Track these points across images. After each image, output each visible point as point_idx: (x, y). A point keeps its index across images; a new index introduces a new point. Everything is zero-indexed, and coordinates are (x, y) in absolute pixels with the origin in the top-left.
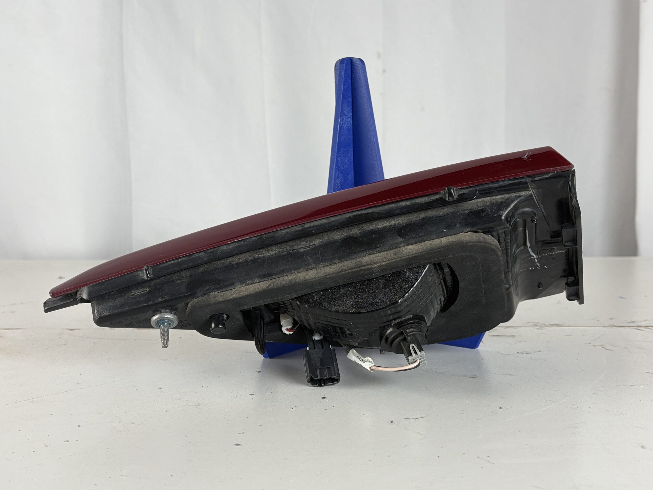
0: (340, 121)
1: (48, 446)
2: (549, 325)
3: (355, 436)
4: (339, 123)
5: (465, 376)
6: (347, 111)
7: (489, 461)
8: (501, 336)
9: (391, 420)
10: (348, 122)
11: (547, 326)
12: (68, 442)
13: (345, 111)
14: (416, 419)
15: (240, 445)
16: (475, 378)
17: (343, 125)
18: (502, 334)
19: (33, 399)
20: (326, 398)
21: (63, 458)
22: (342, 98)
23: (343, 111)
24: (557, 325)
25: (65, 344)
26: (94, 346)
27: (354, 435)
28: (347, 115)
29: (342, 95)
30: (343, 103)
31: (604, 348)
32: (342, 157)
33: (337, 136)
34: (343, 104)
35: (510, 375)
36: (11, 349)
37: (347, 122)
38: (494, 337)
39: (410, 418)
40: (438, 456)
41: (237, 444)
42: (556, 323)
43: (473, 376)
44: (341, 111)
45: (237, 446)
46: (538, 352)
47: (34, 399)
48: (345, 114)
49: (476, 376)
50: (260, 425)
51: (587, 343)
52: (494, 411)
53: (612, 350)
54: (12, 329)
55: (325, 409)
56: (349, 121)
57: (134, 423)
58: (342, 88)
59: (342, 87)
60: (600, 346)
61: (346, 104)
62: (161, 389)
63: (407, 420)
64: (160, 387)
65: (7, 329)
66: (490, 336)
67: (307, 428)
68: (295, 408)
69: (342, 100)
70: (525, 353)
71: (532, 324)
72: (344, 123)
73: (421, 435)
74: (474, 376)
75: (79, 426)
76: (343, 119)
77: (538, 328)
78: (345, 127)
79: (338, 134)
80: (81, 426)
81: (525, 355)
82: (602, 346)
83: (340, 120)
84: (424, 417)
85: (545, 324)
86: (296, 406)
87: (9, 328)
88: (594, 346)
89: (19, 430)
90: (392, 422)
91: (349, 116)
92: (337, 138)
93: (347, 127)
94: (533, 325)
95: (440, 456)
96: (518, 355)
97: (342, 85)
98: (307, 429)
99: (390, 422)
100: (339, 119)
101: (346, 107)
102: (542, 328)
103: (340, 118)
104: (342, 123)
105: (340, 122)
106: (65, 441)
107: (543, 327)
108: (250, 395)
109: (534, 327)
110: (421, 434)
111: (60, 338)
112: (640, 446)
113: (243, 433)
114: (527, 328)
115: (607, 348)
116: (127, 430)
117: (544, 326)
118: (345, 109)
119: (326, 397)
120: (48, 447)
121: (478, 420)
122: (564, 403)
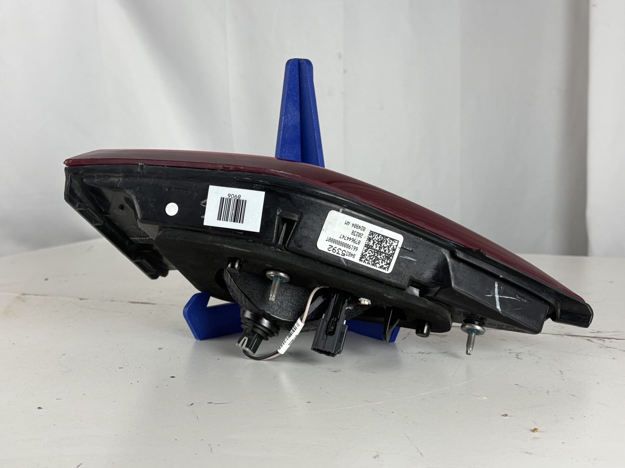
6: (292, 109)
10: (294, 120)
13: (290, 110)
17: (288, 123)
22: (287, 98)
23: (288, 110)
28: (293, 113)
29: (286, 95)
32: (286, 153)
33: (281, 133)
34: (287, 103)
37: (292, 120)
44: (285, 109)
48: (290, 113)
56: (296, 119)
61: (291, 103)
69: (286, 100)
72: (288, 121)
76: (288, 117)
78: (290, 125)
79: (282, 131)
83: (284, 118)
91: (295, 114)
92: (281, 135)
93: (292, 124)
101: (292, 105)
103: (284, 116)
104: (286, 121)
105: (284, 120)
118: (290, 107)
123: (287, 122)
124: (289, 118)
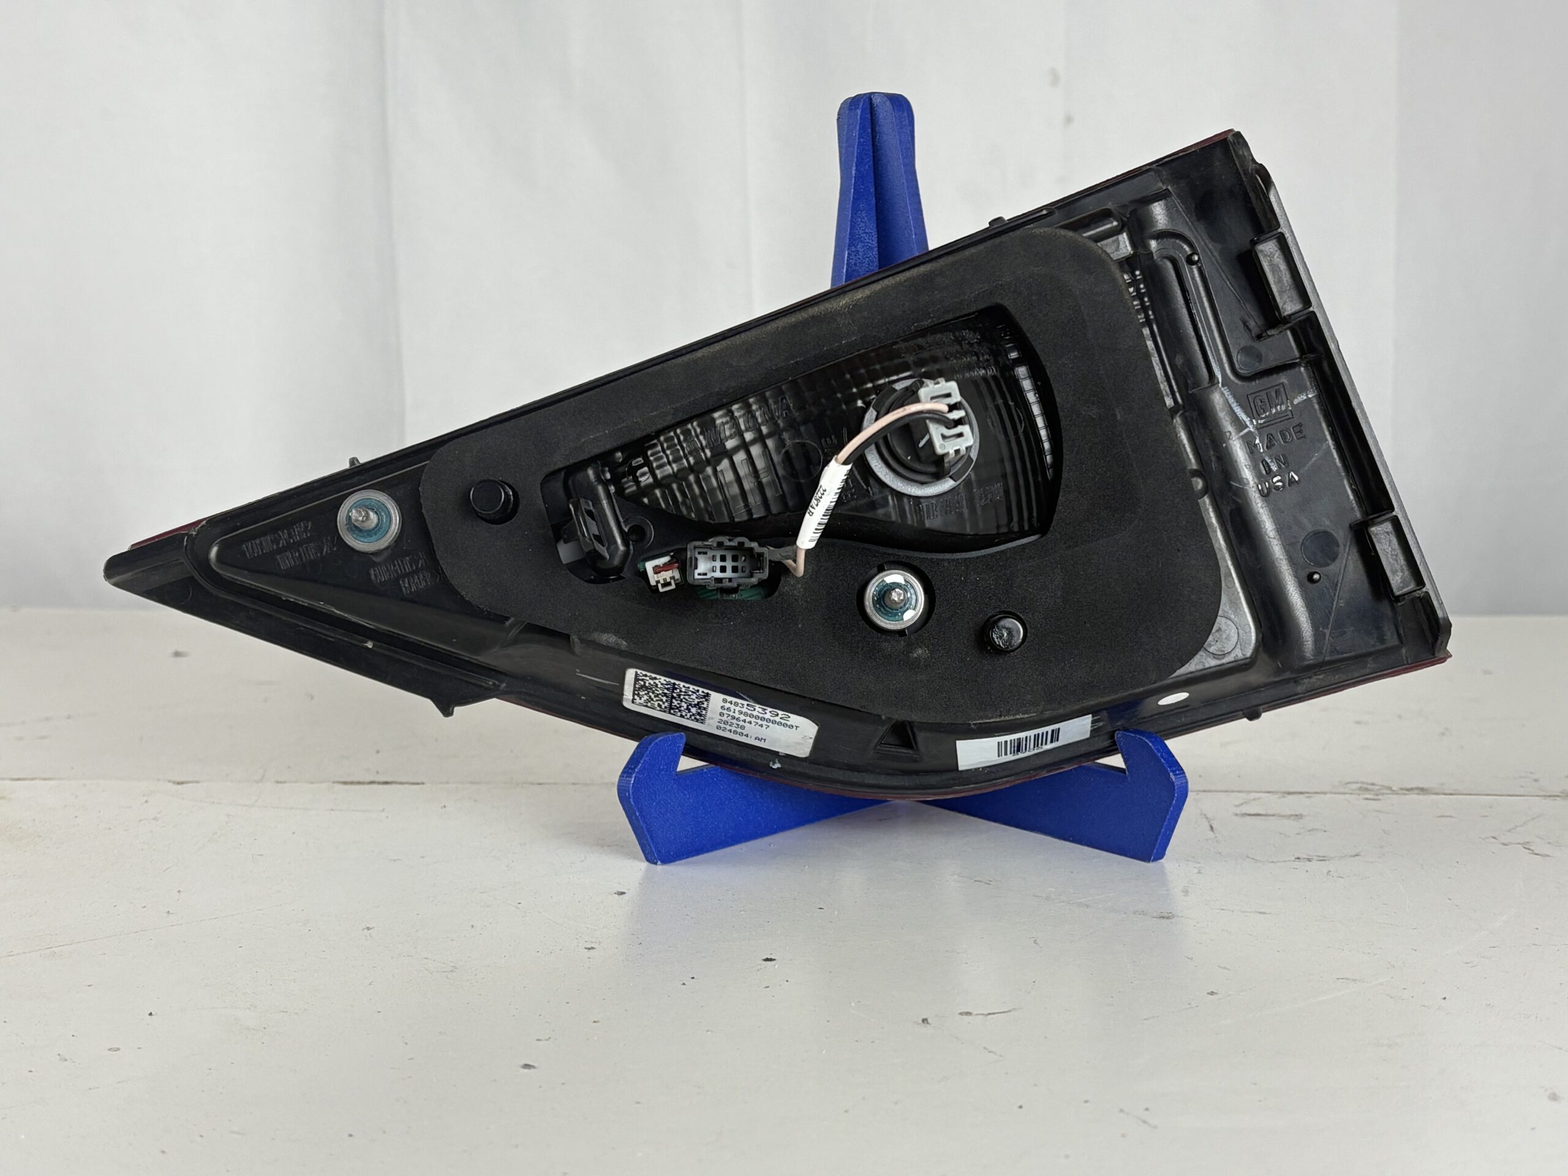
0: (848, 257)
1: (66, 1060)
2: (1402, 789)
3: (824, 1052)
4: (846, 262)
5: (1143, 913)
6: (867, 231)
7: (1144, 1122)
8: (1266, 815)
9: (924, 1017)
11: (1394, 792)
12: (117, 1052)
13: (861, 232)
14: (989, 1016)
15: (534, 1067)
16: (1168, 918)
17: (858, 268)
18: (1270, 812)
19: (52, 949)
20: (774, 960)
21: (98, 1088)
22: (854, 198)
23: (856, 231)
24: (1423, 791)
25: (155, 819)
26: (227, 823)
27: (822, 1050)
28: (868, 241)
29: (853, 190)
30: (855, 209)
31: (1529, 849)
34: (856, 214)
35: (1261, 913)
36: (20, 828)
38: (1249, 818)
39: (975, 1013)
40: (1019, 1104)
41: (527, 1066)
42: (1421, 786)
43: (1162, 914)
44: (851, 230)
45: (526, 1071)
46: (1351, 856)
47: (55, 950)
48: (862, 239)
49: (1170, 915)
50: (595, 1022)
51: (1487, 838)
52: (1193, 999)
53: (1548, 856)
54: (33, 779)
55: (764, 986)
57: (285, 1010)
58: (854, 172)
59: (854, 168)
60: (1519, 844)
62: (370, 931)
63: (965, 1017)
64: (368, 926)
65: (19, 779)
66: (1237, 815)
67: (708, 1031)
68: (689, 982)
69: (854, 203)
70: (1315, 858)
71: (1359, 785)
72: (859, 261)
73: (991, 1054)
74: (1166, 915)
75: (151, 1014)
77: (1370, 796)
80: (156, 1014)
81: (1315, 864)
82: (1526, 846)
83: (849, 253)
84: (1009, 1011)
85: (1390, 788)
86: (693, 978)
87: (24, 777)
88: (1504, 844)
89: (5, 1022)
90: (925, 1021)
94: (1360, 789)
95: (1024, 1106)
96: (1297, 864)
97: (854, 164)
98: (709, 1033)
99: (920, 1022)
100: (847, 252)
101: (863, 220)
102: (1380, 797)
103: (848, 249)
105: (847, 260)
106: (110, 1050)
107: (1383, 794)
108: (586, 948)
109: (1359, 795)
110: (990, 1052)
111: (147, 802)
112: (1548, 1094)
113: (547, 1040)
114: (1342, 796)
115: (1536, 852)
116: (266, 1026)
117: (1389, 792)
118: (862, 224)
119: (773, 958)
120: (66, 1063)
121: (1145, 1022)
122: (1382, 984)
123: (855, 264)
124: (859, 255)
